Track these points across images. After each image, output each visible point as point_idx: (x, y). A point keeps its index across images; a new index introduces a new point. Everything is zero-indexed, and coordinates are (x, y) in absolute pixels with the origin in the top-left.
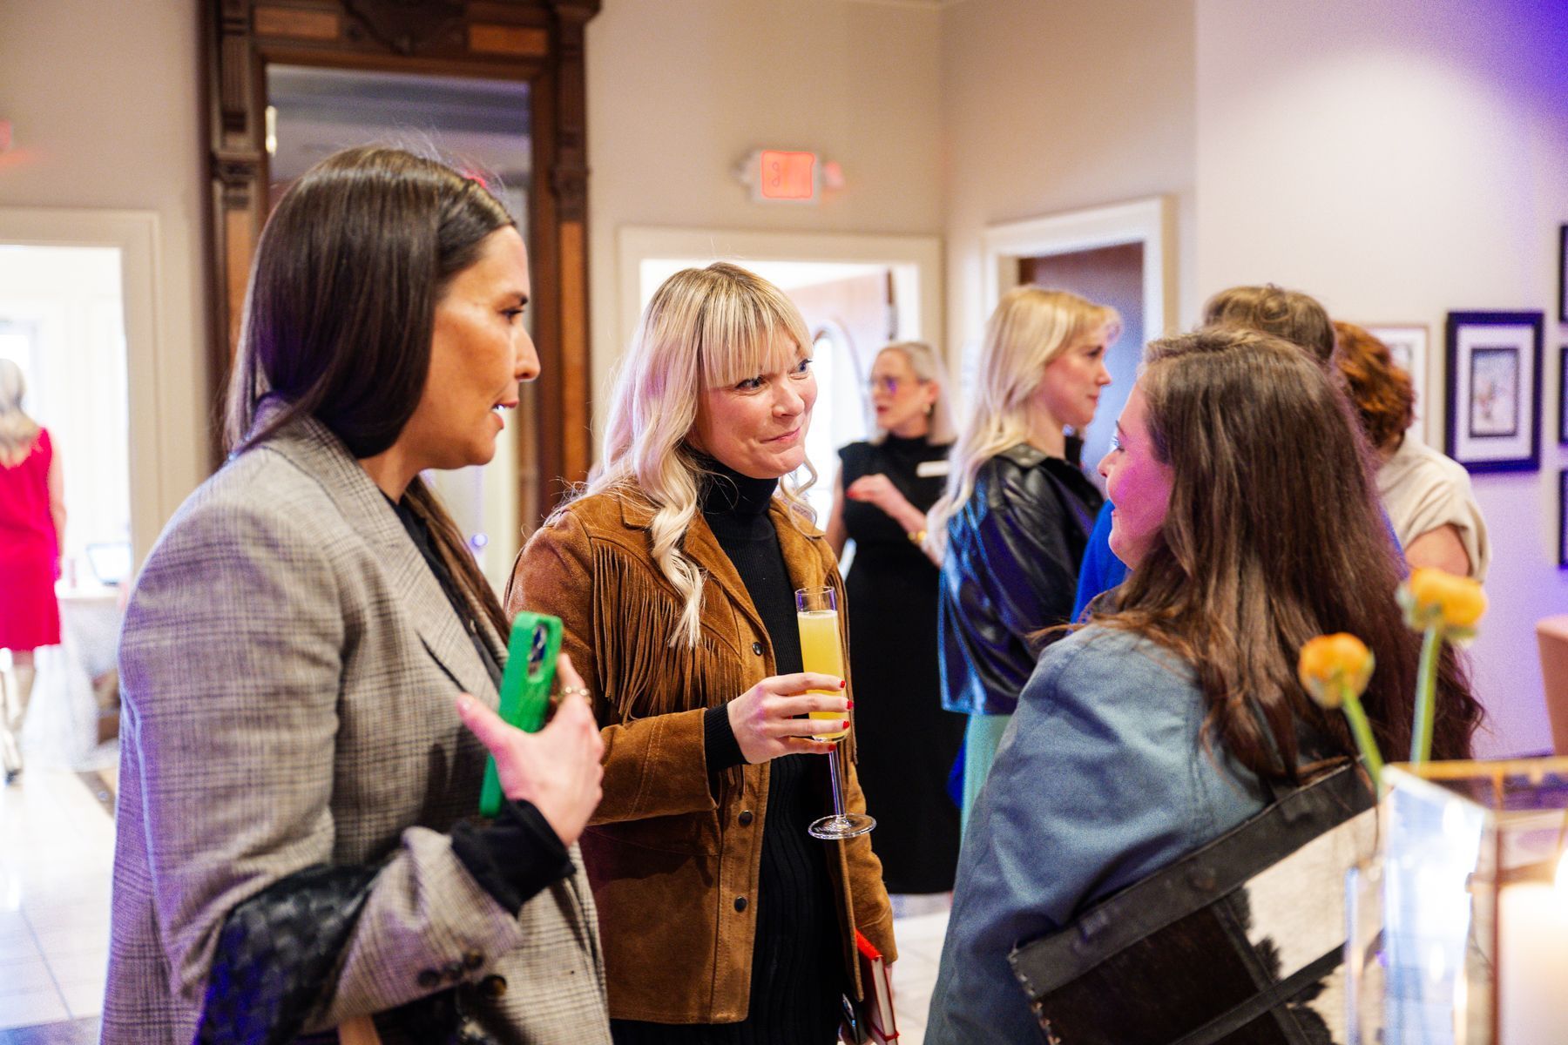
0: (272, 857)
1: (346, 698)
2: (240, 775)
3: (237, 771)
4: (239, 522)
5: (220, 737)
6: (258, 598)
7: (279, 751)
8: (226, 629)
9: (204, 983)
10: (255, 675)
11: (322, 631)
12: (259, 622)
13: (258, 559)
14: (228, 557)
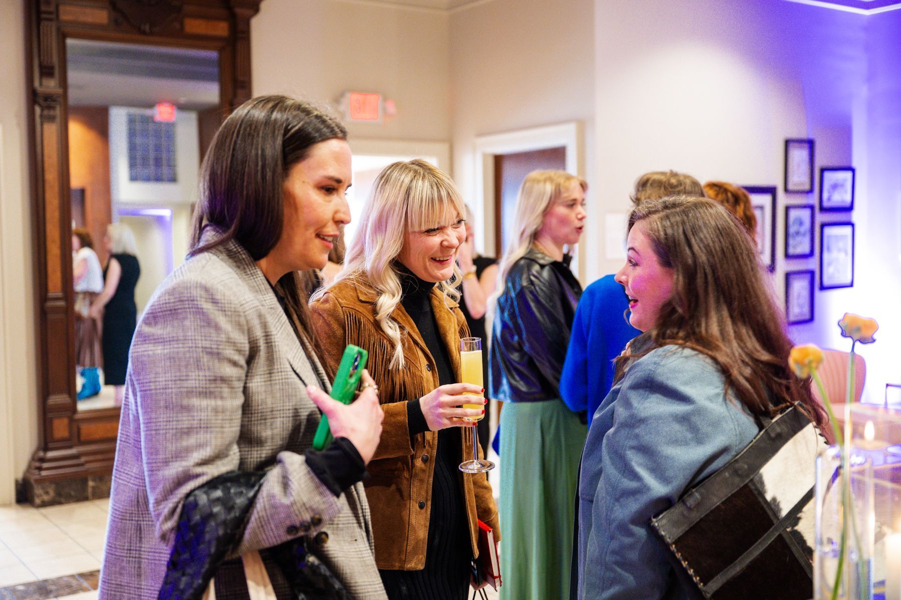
0: (210, 466)
1: (248, 385)
2: (196, 422)
3: (194, 420)
4: (198, 289)
5: (185, 402)
6: (207, 330)
7: (216, 411)
8: (190, 345)
9: (174, 531)
10: (205, 370)
11: (239, 349)
12: (207, 342)
13: (207, 309)
14: (192, 308)
